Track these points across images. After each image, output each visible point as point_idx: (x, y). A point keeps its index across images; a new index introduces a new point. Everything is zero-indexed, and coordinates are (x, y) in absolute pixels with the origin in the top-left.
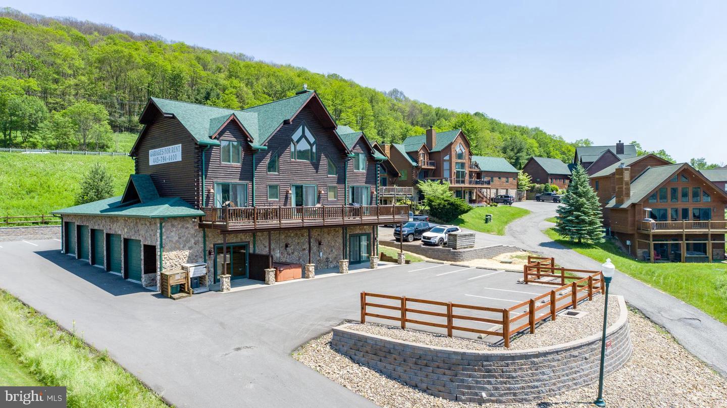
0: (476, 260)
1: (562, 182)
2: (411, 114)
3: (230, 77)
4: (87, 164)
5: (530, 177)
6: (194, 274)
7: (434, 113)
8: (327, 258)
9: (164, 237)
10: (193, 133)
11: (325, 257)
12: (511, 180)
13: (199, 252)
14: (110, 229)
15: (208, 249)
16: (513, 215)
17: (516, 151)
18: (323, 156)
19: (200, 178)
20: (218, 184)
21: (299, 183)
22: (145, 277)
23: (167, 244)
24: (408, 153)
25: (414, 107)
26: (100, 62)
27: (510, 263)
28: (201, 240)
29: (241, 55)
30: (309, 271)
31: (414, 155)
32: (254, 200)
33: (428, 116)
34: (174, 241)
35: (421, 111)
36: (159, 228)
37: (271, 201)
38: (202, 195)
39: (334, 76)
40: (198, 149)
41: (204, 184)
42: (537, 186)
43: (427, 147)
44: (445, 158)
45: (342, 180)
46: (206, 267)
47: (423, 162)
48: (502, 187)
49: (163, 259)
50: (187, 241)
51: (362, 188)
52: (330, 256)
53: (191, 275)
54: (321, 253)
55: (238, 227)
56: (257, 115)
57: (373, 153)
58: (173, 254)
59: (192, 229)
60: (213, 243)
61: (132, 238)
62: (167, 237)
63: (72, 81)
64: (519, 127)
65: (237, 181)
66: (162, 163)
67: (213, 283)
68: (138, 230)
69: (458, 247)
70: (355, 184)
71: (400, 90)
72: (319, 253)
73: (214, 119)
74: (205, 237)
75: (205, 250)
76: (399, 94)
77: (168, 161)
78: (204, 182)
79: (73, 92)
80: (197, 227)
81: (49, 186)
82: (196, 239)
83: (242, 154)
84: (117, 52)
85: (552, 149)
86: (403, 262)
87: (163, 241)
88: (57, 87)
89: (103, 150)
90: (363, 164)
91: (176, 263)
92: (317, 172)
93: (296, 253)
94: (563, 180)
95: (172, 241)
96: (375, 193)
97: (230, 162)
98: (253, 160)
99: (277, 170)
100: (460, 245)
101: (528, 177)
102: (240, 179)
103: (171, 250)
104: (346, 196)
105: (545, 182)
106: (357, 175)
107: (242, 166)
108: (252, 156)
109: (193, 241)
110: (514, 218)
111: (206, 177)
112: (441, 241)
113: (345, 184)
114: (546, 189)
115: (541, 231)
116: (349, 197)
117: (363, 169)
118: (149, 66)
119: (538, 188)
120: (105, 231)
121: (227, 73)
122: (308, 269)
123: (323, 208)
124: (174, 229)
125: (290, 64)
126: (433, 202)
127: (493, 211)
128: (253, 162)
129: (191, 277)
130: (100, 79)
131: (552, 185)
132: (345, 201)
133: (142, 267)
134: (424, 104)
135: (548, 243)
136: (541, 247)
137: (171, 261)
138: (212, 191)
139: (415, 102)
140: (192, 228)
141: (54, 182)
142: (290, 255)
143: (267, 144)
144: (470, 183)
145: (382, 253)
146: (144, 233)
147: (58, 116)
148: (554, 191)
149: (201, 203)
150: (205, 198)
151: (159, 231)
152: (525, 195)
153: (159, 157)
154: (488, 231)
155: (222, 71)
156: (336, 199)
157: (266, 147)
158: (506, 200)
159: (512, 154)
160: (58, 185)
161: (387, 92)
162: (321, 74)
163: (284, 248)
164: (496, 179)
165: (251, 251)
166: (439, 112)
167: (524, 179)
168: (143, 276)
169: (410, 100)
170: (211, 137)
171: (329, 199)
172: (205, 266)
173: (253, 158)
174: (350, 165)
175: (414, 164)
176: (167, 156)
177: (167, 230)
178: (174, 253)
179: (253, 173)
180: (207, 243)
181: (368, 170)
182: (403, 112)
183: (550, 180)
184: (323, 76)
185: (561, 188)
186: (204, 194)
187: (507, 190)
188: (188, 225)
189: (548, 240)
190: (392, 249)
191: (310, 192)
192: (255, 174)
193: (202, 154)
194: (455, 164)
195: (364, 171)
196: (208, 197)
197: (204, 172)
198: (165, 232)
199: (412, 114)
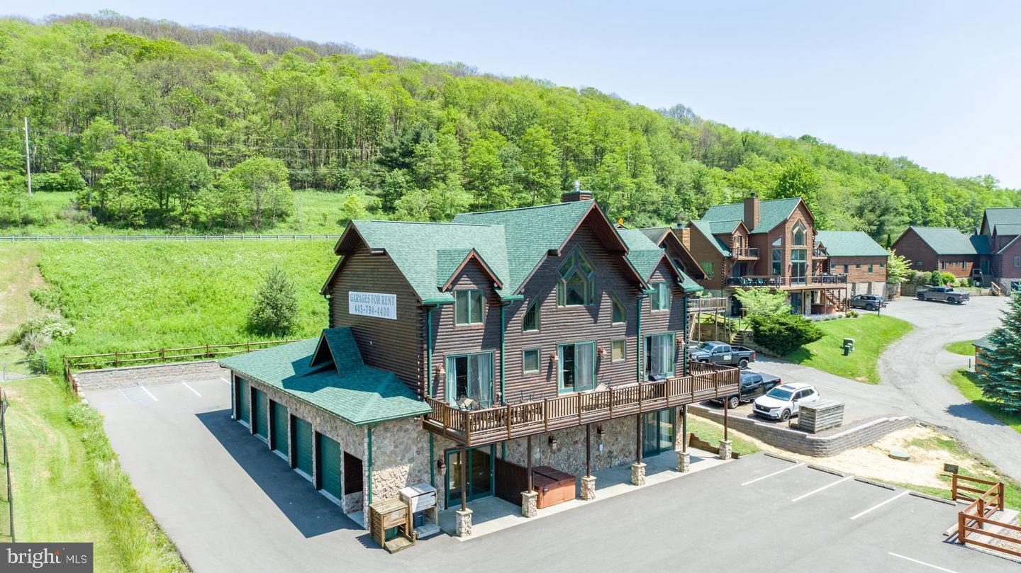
0: (848, 452)
1: (961, 266)
2: (703, 143)
3: (446, 105)
4: (262, 256)
5: (909, 263)
6: (417, 508)
7: (739, 141)
8: (610, 452)
9: (374, 449)
10: (413, 284)
11: (606, 450)
12: (876, 267)
13: (424, 465)
14: (296, 409)
15: (436, 458)
16: (885, 333)
17: (878, 212)
18: (605, 295)
19: (425, 353)
20: (450, 358)
21: (568, 342)
22: (347, 499)
23: (378, 458)
24: (715, 236)
25: (709, 131)
26: (274, 95)
27: (907, 459)
28: (426, 446)
29: (460, 65)
30: (586, 488)
31: (724, 239)
32: (504, 376)
33: (730, 145)
34: (388, 452)
35: (719, 138)
36: (366, 435)
37: (527, 374)
38: (428, 378)
39: (590, 93)
40: (422, 309)
41: (431, 361)
42: (919, 274)
43: (746, 226)
44: (774, 244)
45: (633, 329)
46: (435, 495)
47: (740, 250)
48: (862, 280)
49: (373, 481)
50: (407, 450)
51: (662, 337)
52: (614, 448)
53: (414, 510)
54: (601, 446)
55: (484, 440)
56: (503, 230)
57: (681, 282)
58: (386, 473)
59: (415, 431)
60: (444, 448)
61: (327, 435)
62: (378, 448)
63: (241, 123)
64: (873, 157)
65: (478, 350)
66: (368, 315)
67: (443, 509)
68: (336, 427)
69: (816, 430)
70: (653, 333)
71: (686, 106)
72: (599, 446)
73: (444, 252)
74: (431, 441)
75: (432, 462)
76: (686, 112)
77: (376, 315)
78: (431, 358)
79: (243, 138)
80: (421, 428)
81: (214, 292)
82: (420, 445)
83: (485, 308)
84: (295, 79)
85: (930, 194)
86: (729, 455)
87: (373, 453)
88: (222, 132)
89: (281, 219)
90: (665, 301)
91: (392, 485)
92: (595, 322)
93: (564, 450)
94: (961, 264)
95: (386, 453)
96: (683, 343)
97: (467, 322)
98: (501, 315)
99: (536, 326)
100: (820, 425)
101: (904, 262)
102: (483, 347)
103: (383, 467)
104: (640, 353)
105: (933, 268)
106: (655, 318)
107: (486, 325)
108: (501, 309)
109: (415, 449)
110: (888, 341)
111: (433, 349)
112: (786, 413)
113: (638, 333)
114: (934, 281)
115: (943, 376)
116: (643, 354)
117: (665, 307)
118: (338, 97)
119: (920, 277)
120: (288, 410)
121: (441, 99)
122: (586, 485)
123: (610, 392)
124: (388, 435)
125: (527, 76)
126: (761, 325)
127: (853, 327)
128: (501, 319)
129: (414, 512)
130: (276, 116)
131: (942, 273)
132: (638, 360)
133: (343, 483)
134: (724, 126)
135: (962, 406)
136: (951, 417)
137: (384, 483)
138: (442, 372)
139: (710, 124)
140: (414, 429)
141: (220, 285)
142: (555, 453)
143: (523, 291)
144: (814, 280)
145: (692, 435)
146: (344, 434)
147: (225, 177)
148: (948, 284)
149: (426, 390)
150: (431, 382)
151: (366, 440)
152: (899, 290)
153: (364, 305)
154: (852, 375)
155: (435, 95)
156: (624, 360)
157: (522, 297)
158: (868, 303)
159: (872, 217)
160: (226, 290)
161: (668, 110)
162: (572, 87)
163: (546, 444)
164: (852, 268)
165: (499, 455)
166: (748, 139)
167: (899, 265)
168: (344, 496)
169: (702, 121)
170: (440, 289)
171: (613, 361)
172: (433, 493)
173: (501, 312)
174: (645, 305)
175: (726, 253)
176: (376, 307)
177: (378, 437)
178: (390, 470)
179: (501, 334)
180: (435, 449)
181: (673, 309)
182: (692, 140)
183: (940, 265)
184: (574, 91)
185: (958, 275)
186: (431, 375)
187: (870, 284)
188: (407, 427)
189: (962, 400)
190: (705, 424)
191: (586, 351)
192: (506, 336)
193: (428, 316)
194: (790, 252)
195: (667, 310)
196: (437, 379)
197: (430, 343)
198: (375, 440)
199: (705, 143)
